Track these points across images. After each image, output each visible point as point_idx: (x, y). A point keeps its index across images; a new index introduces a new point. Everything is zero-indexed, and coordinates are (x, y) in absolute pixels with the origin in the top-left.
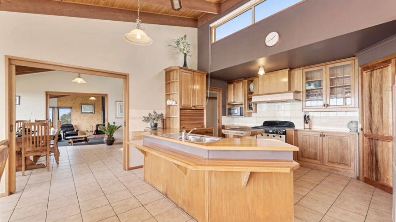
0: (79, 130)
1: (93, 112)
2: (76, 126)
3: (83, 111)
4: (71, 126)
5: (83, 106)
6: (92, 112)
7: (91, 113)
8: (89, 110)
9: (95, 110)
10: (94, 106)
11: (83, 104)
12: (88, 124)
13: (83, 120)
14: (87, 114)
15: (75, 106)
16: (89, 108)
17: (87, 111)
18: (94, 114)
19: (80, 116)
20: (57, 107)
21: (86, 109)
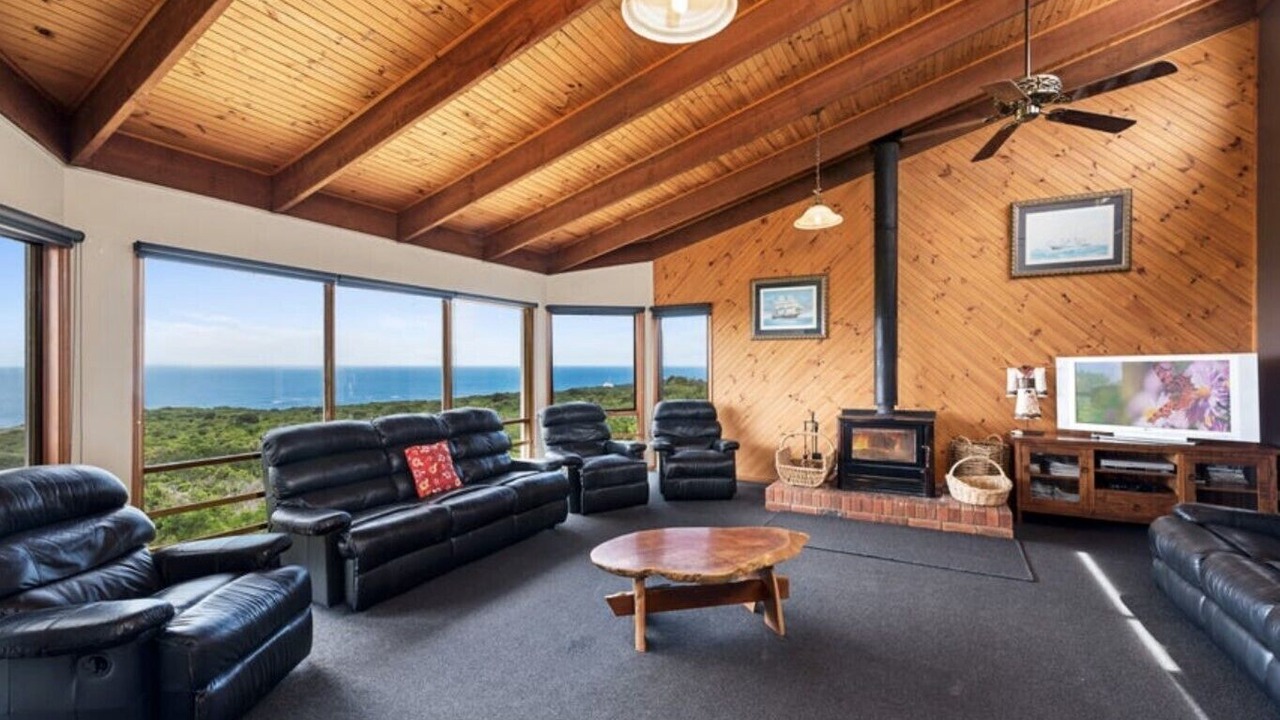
0: (741, 442)
1: (818, 330)
2: (731, 413)
3: (763, 327)
4: (703, 411)
5: (762, 291)
6: (813, 326)
7: (807, 331)
8: (795, 316)
9: (828, 315)
10: (828, 289)
11: (765, 282)
12: (793, 403)
13: (765, 377)
14: (788, 342)
15: (726, 298)
16: (797, 305)
17: (787, 321)
18: (825, 342)
19: (750, 355)
20: (652, 309)
21: (781, 313)
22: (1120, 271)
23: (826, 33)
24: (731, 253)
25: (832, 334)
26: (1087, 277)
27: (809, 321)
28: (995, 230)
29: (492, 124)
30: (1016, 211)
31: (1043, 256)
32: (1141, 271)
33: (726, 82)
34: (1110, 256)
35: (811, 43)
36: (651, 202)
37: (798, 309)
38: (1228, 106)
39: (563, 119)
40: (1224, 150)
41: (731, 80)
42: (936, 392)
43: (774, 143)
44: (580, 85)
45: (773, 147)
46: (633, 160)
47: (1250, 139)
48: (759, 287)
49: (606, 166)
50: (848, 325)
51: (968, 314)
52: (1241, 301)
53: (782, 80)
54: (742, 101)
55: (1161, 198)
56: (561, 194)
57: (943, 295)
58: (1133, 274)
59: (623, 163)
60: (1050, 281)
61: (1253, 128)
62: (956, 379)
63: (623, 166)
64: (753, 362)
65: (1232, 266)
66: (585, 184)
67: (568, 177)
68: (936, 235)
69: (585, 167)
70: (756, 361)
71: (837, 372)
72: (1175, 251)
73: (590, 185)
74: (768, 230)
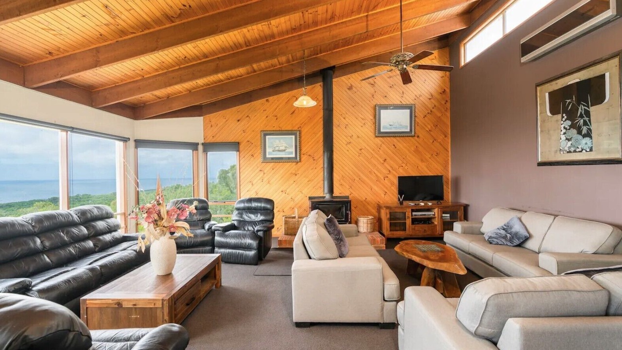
1: (296, 158)
3: (268, 156)
5: (267, 137)
6: (293, 156)
7: (289, 158)
8: (284, 150)
9: (300, 150)
10: (300, 137)
11: (269, 132)
12: (284, 195)
13: (269, 182)
14: (281, 164)
15: (248, 139)
16: (285, 145)
17: (281, 153)
18: (299, 163)
19: (261, 171)
20: (203, 144)
21: (277, 148)
22: (412, 136)
23: (318, 13)
24: (250, 116)
25: (302, 159)
26: (401, 138)
27: (291, 153)
28: (369, 115)
29: (123, 17)
30: (377, 108)
31: (387, 128)
32: (418, 137)
33: (268, 25)
34: (408, 130)
35: (311, 15)
36: (209, 83)
37: (286, 147)
38: (442, 77)
39: (173, 24)
40: (441, 93)
41: (271, 24)
42: (348, 187)
43: (280, 61)
44: (190, 6)
45: (279, 63)
46: (207, 57)
47: (448, 90)
48: (265, 135)
49: (190, 58)
50: (309, 155)
51: (360, 152)
52: (446, 150)
53: (294, 30)
54: (273, 36)
55: (424, 109)
56: (156, 70)
57: (350, 143)
58: (416, 138)
59: (201, 58)
60: (388, 138)
61: (449, 87)
62: (356, 181)
63: (200, 60)
64: (262, 173)
65: (444, 137)
66: (175, 66)
67: (164, 60)
68: (347, 116)
69: (178, 56)
70: (264, 174)
71: (305, 179)
72: (428, 130)
73: (177, 68)
74: (270, 105)
